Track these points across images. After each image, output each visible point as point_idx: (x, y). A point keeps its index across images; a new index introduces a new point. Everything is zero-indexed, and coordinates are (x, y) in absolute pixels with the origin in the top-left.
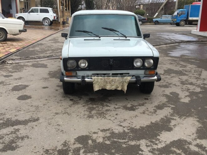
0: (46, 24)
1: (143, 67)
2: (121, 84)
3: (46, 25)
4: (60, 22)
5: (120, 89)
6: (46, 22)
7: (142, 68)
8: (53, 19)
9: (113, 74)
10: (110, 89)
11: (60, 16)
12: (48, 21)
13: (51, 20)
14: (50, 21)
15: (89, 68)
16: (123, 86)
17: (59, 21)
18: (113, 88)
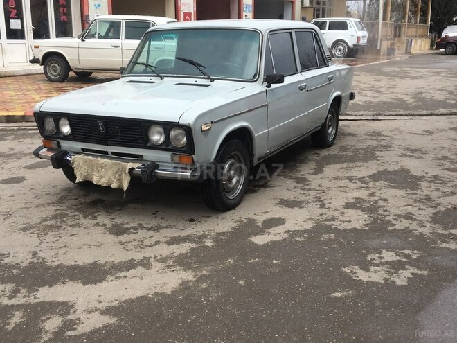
0: (338, 54)
1: (166, 146)
2: (117, 176)
3: (338, 57)
4: (379, 50)
5: (114, 186)
6: (340, 51)
7: (164, 147)
8: (355, 43)
9: (113, 153)
10: (99, 184)
11: (382, 36)
12: (344, 47)
13: (351, 45)
14: (348, 48)
15: (73, 137)
16: (120, 180)
17: (379, 48)
18: (104, 182)
